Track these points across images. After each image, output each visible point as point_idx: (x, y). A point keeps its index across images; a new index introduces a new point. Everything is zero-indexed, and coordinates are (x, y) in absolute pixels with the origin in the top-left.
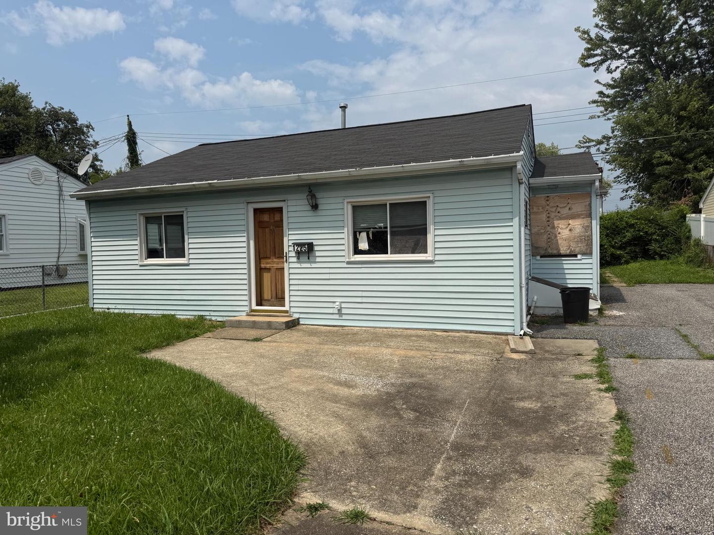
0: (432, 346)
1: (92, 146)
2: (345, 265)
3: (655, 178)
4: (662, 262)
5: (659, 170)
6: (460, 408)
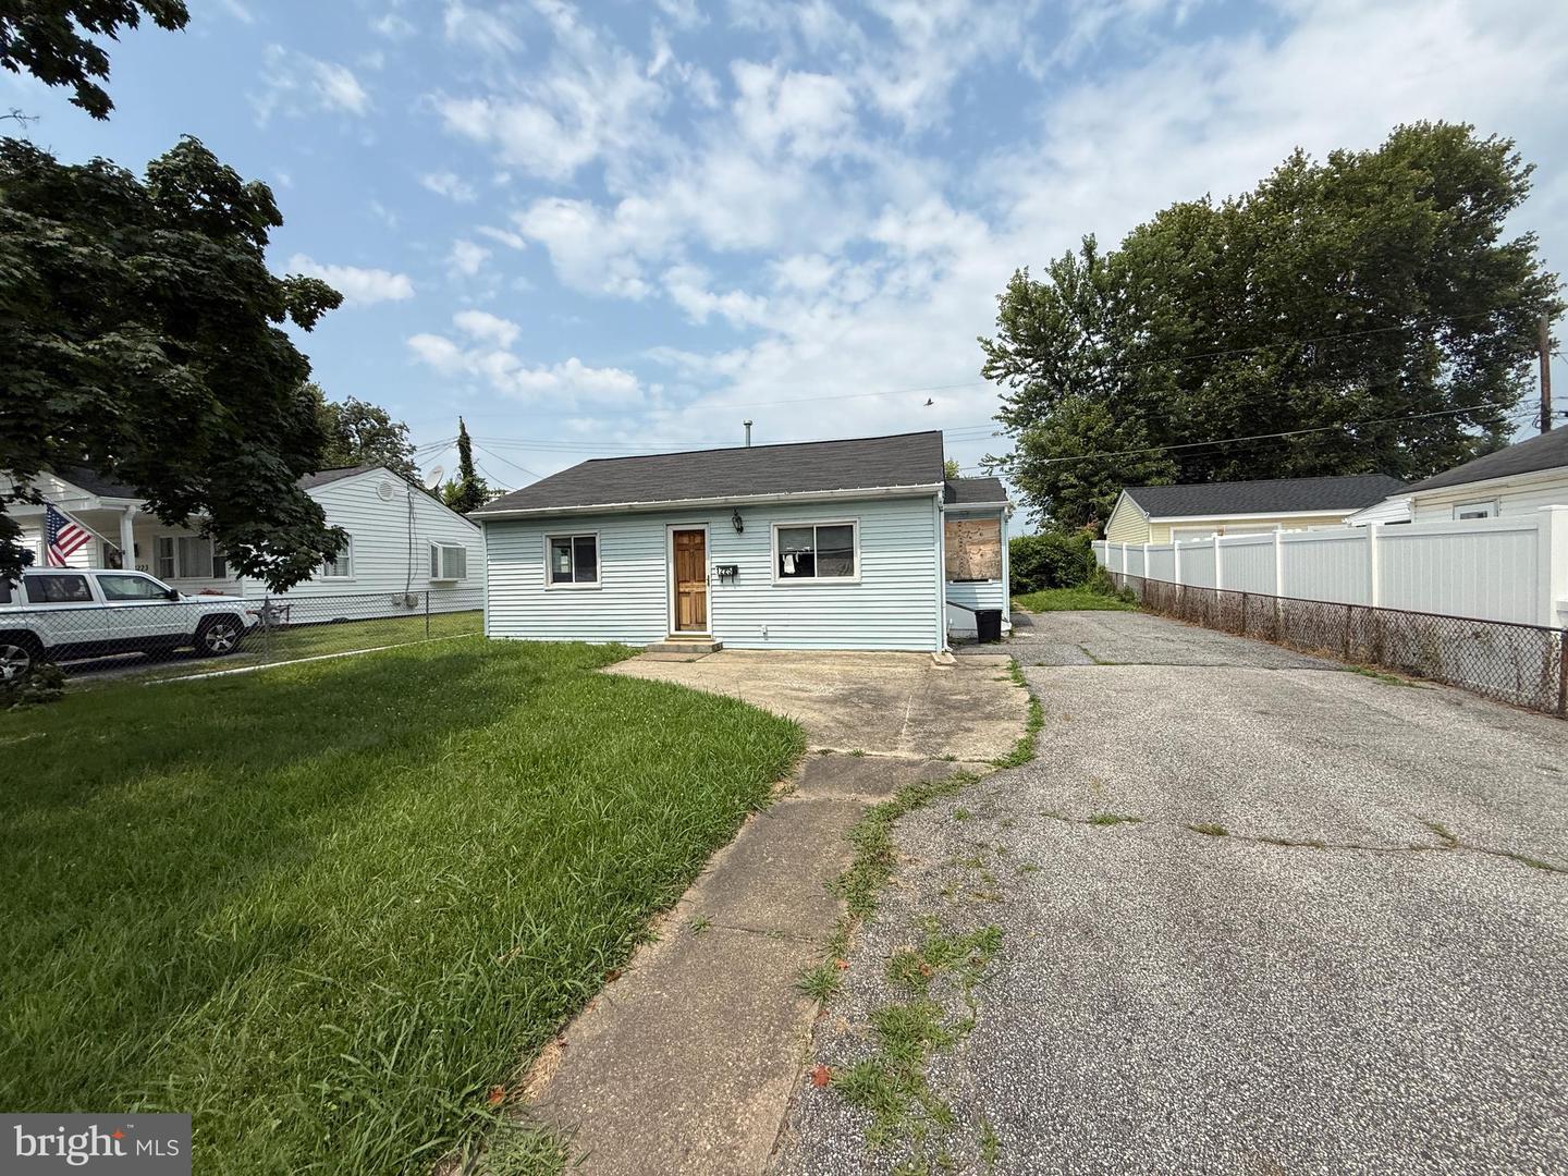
0: (865, 663)
1: (408, 450)
2: (770, 588)
3: (1060, 502)
4: (1068, 590)
5: (1064, 493)
6: (907, 700)
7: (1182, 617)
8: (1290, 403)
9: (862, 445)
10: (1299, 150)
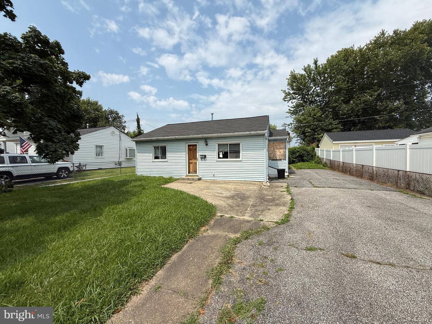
0: (242, 185)
1: (124, 122)
3: (306, 137)
4: (307, 163)
5: (307, 134)
7: (342, 172)
8: (378, 107)
9: (245, 120)
10: (383, 30)
